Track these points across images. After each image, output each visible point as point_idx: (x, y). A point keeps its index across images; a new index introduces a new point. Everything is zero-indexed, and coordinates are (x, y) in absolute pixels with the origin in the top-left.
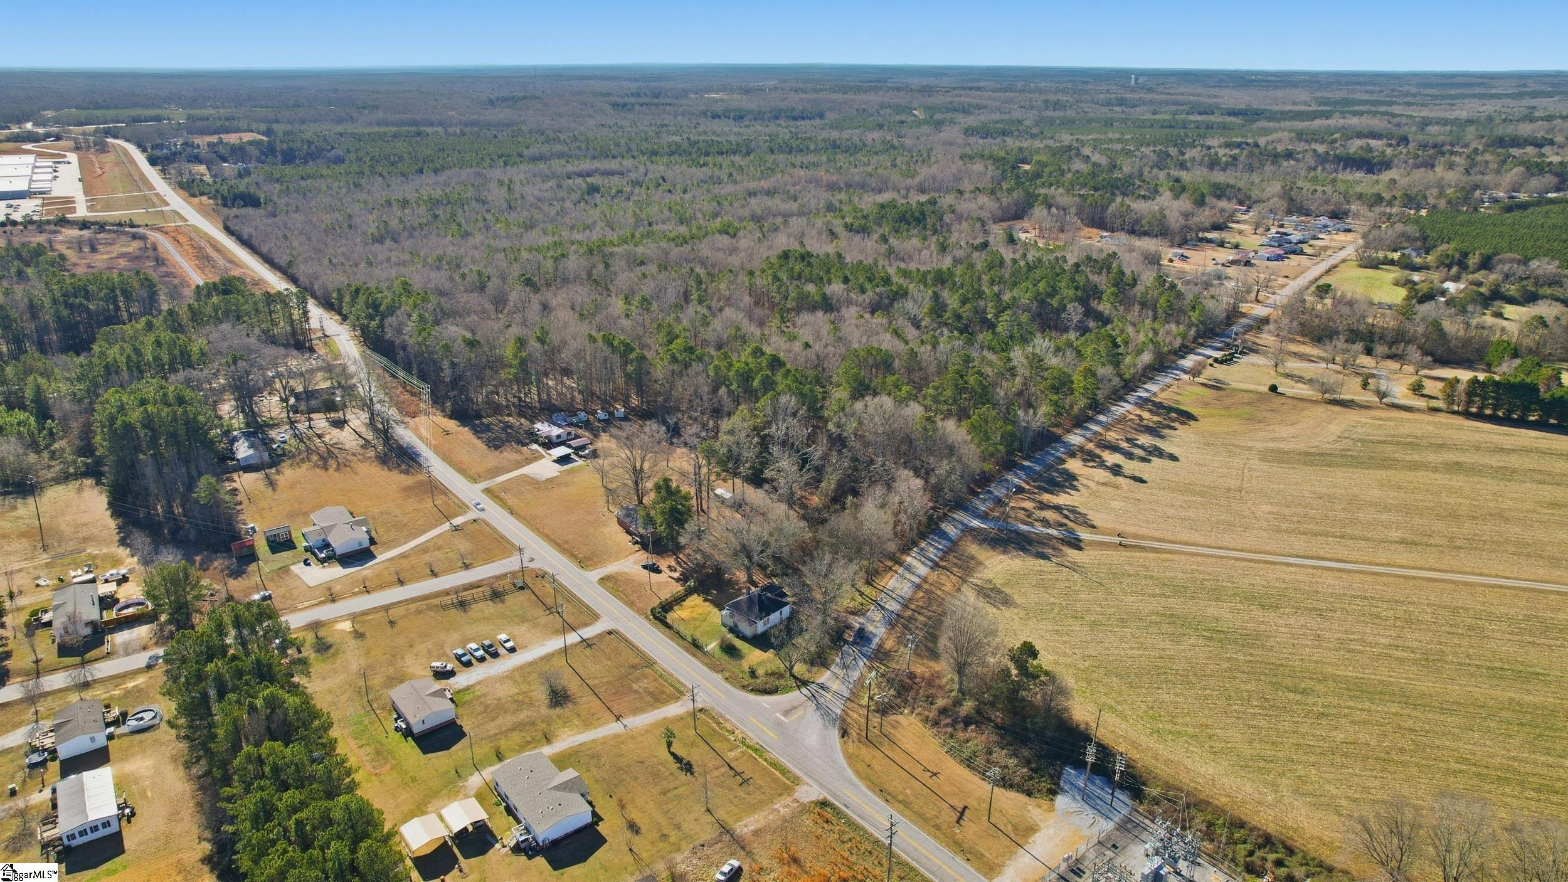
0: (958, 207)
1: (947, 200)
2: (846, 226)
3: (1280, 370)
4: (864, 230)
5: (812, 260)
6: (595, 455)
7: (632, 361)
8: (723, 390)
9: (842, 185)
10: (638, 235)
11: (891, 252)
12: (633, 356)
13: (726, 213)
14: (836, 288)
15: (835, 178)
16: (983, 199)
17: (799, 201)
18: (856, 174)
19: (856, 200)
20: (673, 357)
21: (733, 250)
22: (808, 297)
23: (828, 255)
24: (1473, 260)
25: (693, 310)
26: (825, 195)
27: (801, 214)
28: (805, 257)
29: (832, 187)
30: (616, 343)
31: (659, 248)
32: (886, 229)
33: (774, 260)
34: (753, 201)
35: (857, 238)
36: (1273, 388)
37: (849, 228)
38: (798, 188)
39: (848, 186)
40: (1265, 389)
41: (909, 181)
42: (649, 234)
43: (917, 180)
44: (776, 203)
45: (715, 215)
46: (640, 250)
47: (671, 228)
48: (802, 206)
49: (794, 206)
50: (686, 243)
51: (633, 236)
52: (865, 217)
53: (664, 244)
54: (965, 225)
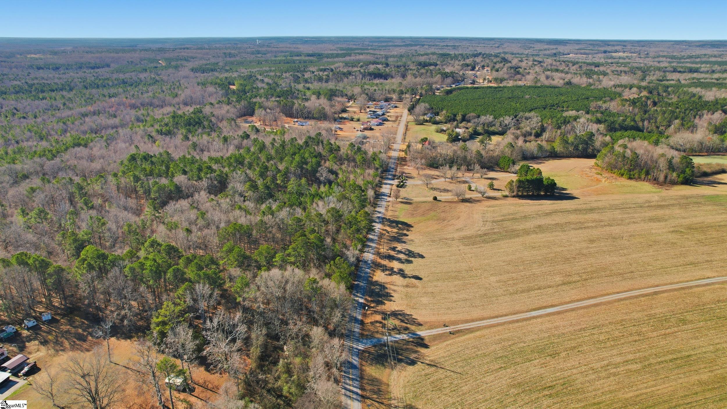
0: (215, 113)
1: (207, 110)
2: (158, 131)
3: (429, 186)
4: (169, 133)
5: (154, 159)
6: (34, 370)
7: (50, 275)
8: (142, 288)
9: (139, 105)
10: (10, 151)
11: (195, 146)
12: (50, 270)
13: (72, 129)
14: (180, 179)
15: (133, 101)
16: (226, 108)
17: (118, 118)
18: (146, 97)
19: (151, 113)
20: (89, 265)
21: (91, 159)
22: (164, 189)
23: (161, 155)
24: (459, 117)
25: (86, 215)
26: (133, 112)
27: (123, 126)
28: (147, 158)
29: (133, 107)
30: (30, 261)
31: (34, 162)
32: (184, 131)
33: (126, 162)
34: (87, 119)
35: (168, 139)
36: (435, 199)
37: (160, 132)
38: (114, 109)
39: (143, 105)
40: (431, 199)
41: (177, 100)
42: (20, 151)
43: (181, 99)
44: (102, 120)
45: (65, 131)
46: (18, 166)
47: (35, 143)
48: (121, 120)
49: (116, 121)
50: (56, 157)
51: (7, 153)
52: (167, 125)
53: (37, 159)
54: (225, 123)
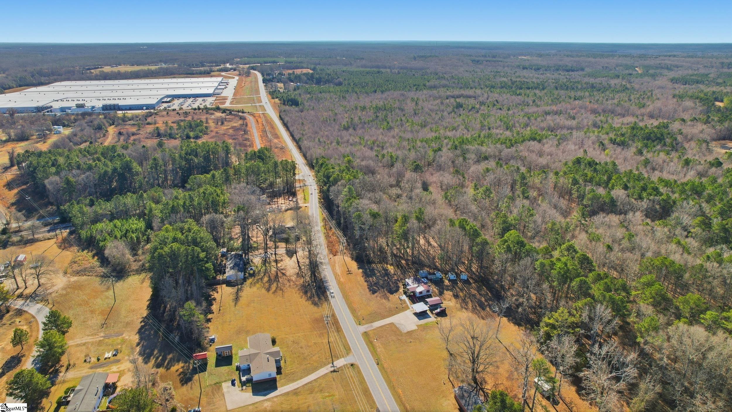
0: (684, 131)
1: (676, 126)
2: (611, 140)
4: (623, 144)
5: (598, 167)
6: (443, 314)
7: (478, 244)
8: (546, 285)
9: (601, 111)
10: (482, 135)
11: (647, 162)
12: (479, 240)
13: (533, 124)
14: (619, 193)
15: (596, 106)
16: (700, 126)
17: (576, 120)
18: (609, 104)
19: (610, 121)
20: (509, 248)
21: (541, 154)
22: (599, 198)
23: (606, 164)
25: (521, 203)
26: (592, 117)
27: (578, 128)
28: (591, 164)
29: (594, 112)
30: (468, 228)
31: (496, 147)
32: (640, 145)
33: (570, 164)
34: (548, 117)
35: (619, 149)
37: (613, 142)
38: (575, 111)
39: (604, 111)
41: (643, 110)
42: (489, 136)
43: (648, 110)
44: (561, 120)
45: (527, 125)
46: (484, 149)
47: (501, 132)
48: (578, 123)
49: (573, 123)
50: (513, 146)
51: (479, 136)
52: (623, 135)
53: (499, 146)
54: (693, 144)
